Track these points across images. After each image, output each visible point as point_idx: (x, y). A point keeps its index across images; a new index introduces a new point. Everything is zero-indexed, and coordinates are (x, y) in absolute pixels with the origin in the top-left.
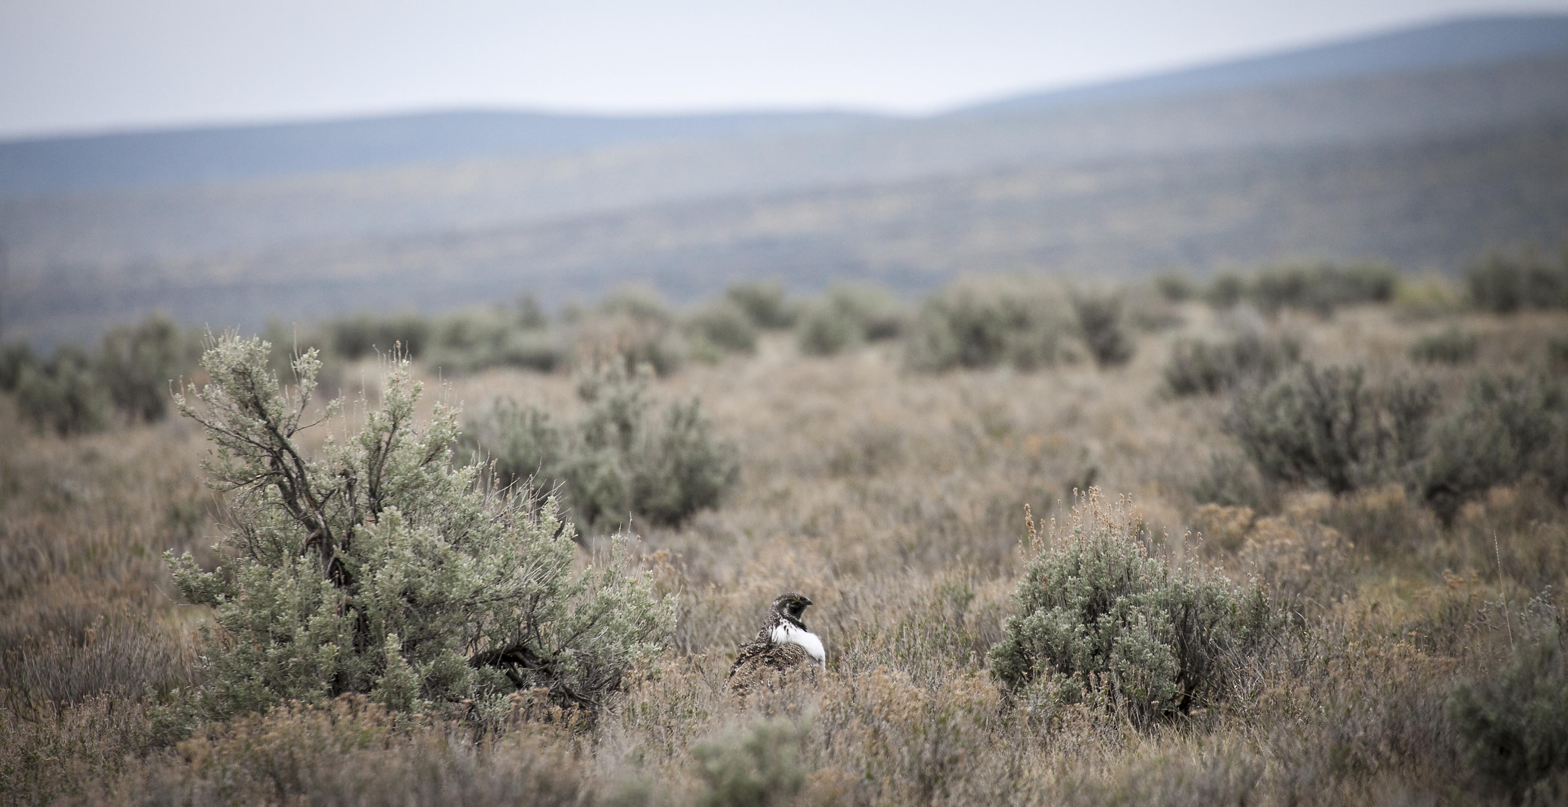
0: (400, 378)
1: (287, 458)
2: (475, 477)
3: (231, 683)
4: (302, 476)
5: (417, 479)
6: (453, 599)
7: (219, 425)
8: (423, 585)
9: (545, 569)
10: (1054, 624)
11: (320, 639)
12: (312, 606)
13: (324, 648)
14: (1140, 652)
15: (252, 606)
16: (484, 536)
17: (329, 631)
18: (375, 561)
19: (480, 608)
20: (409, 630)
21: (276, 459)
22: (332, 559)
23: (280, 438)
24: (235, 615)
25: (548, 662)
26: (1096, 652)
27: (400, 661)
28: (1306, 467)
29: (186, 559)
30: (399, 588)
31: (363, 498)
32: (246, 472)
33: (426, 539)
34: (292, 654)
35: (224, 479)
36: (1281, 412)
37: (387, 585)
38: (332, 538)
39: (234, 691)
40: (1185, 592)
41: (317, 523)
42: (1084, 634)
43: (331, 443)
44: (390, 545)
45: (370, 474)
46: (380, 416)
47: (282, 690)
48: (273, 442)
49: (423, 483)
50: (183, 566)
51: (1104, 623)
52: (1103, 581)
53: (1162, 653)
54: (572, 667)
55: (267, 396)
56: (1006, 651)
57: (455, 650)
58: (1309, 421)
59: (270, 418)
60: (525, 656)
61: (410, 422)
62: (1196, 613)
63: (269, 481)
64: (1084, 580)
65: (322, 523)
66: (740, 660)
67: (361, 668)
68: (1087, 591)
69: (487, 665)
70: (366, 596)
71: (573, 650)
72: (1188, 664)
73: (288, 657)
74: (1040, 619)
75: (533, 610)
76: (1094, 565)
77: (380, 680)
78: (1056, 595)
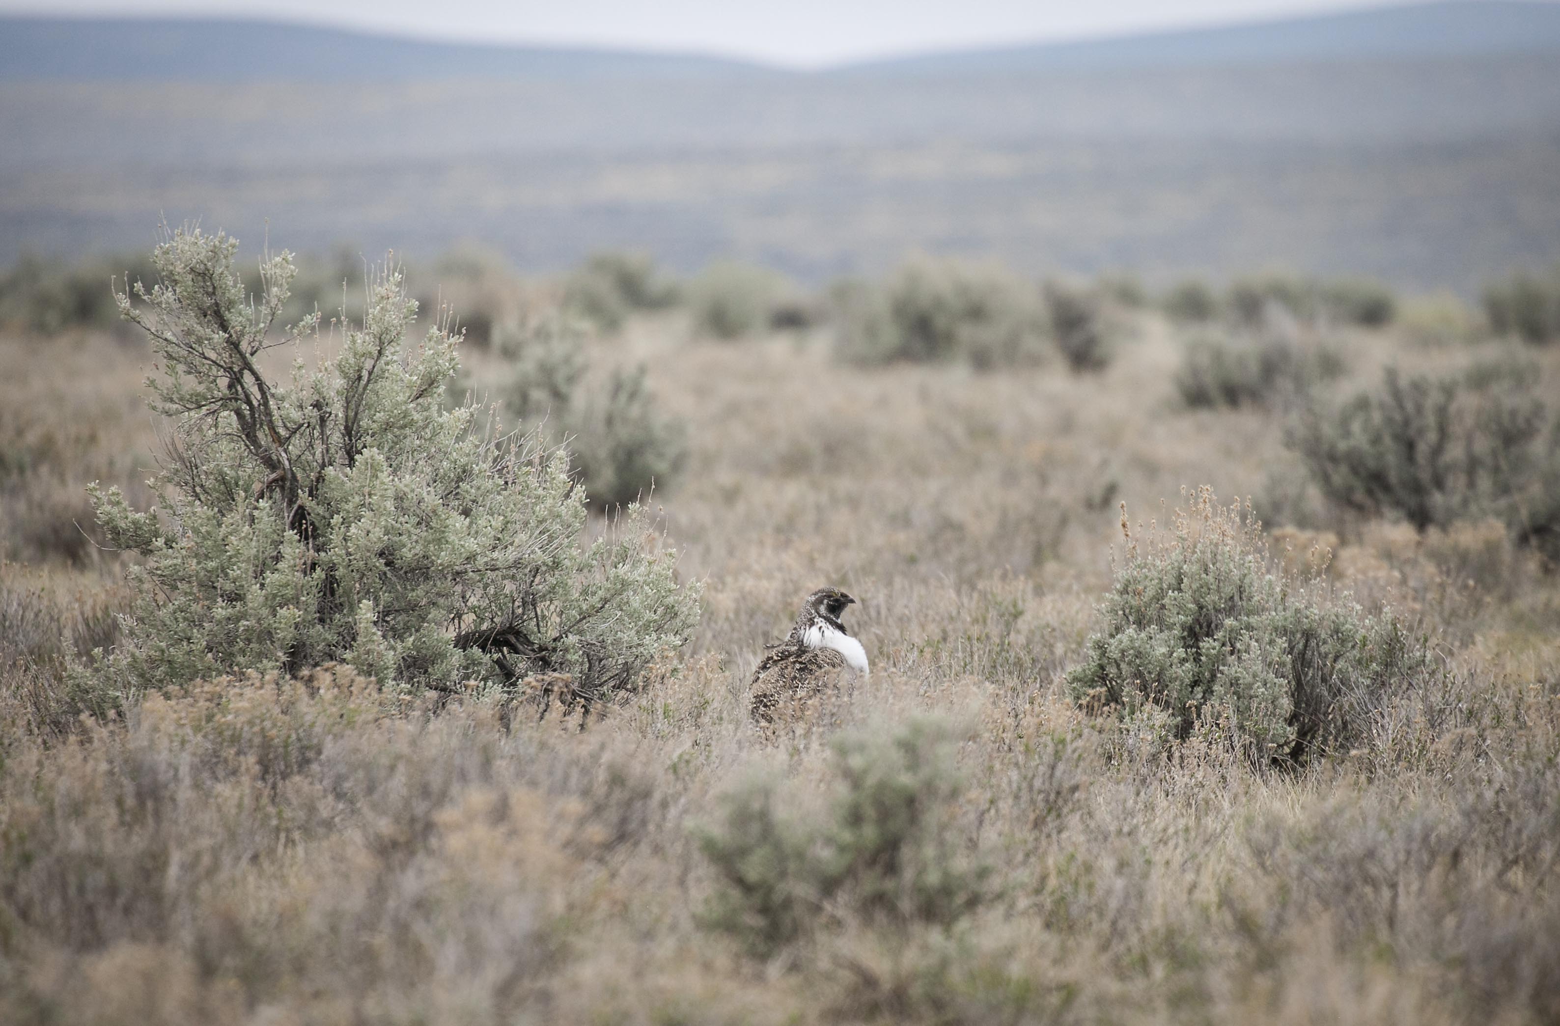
0: (390, 294)
1: (248, 379)
2: (469, 421)
3: (167, 646)
4: (266, 404)
5: (404, 417)
6: (441, 565)
7: (169, 335)
8: (404, 546)
9: (551, 539)
10: (1148, 646)
11: (277, 601)
12: (269, 561)
13: (283, 612)
14: (1250, 686)
15: (196, 555)
16: (480, 492)
17: (289, 592)
18: (348, 512)
19: (471, 578)
20: (385, 597)
21: (236, 380)
22: (295, 507)
23: (243, 356)
24: (175, 565)
25: (546, 649)
26: (1195, 683)
27: (374, 634)
28: (1381, 495)
29: (113, 494)
30: (378, 547)
31: (336, 438)
32: (198, 395)
33: (413, 491)
34: (243, 616)
35: (172, 400)
36: (1356, 427)
37: (362, 542)
38: (297, 481)
39: (169, 655)
40: (1307, 618)
41: (279, 462)
42: (1183, 661)
43: (300, 368)
44: (370, 495)
45: (347, 408)
46: (364, 340)
47: (228, 659)
48: (233, 359)
49: (412, 423)
50: (110, 502)
51: (1208, 649)
52: (1210, 599)
53: (1277, 689)
54: (576, 657)
55: (231, 304)
56: (1086, 676)
57: (439, 624)
58: (1388, 441)
59: (232, 332)
60: (518, 640)
61: (398, 348)
62: (1317, 644)
63: (224, 407)
64: (1188, 596)
65: (287, 463)
66: (766, 664)
67: (325, 639)
68: (1190, 609)
69: (475, 648)
70: (335, 553)
71: (578, 637)
72: (1303, 705)
73: (238, 620)
74: (1132, 640)
75: (531, 586)
76: (1200, 579)
77: (348, 655)
78: (1152, 612)
